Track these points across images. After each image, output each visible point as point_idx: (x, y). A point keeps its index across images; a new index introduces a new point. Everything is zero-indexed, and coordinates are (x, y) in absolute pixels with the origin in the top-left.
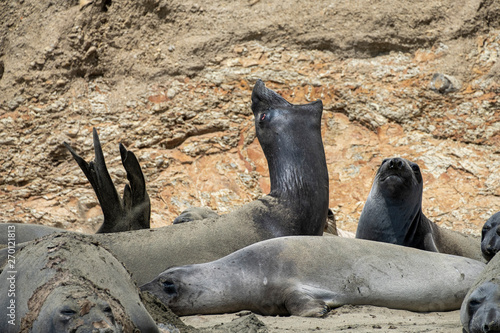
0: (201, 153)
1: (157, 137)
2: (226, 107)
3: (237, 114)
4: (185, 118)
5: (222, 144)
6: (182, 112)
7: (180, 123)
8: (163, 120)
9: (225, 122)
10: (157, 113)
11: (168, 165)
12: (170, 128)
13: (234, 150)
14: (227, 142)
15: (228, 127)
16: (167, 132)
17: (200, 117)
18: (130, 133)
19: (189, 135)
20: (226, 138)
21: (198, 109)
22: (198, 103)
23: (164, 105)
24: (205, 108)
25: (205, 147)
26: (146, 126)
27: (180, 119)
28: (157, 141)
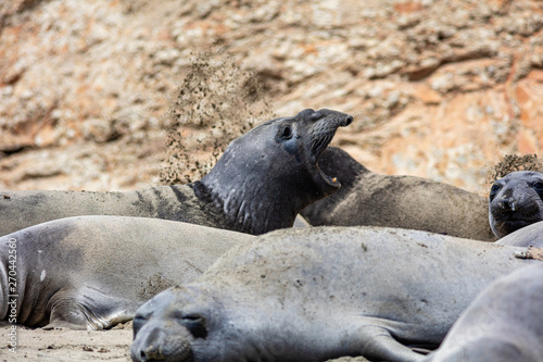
0: (454, 90)
1: (397, 64)
2: (499, 22)
3: (512, 33)
4: (442, 37)
5: (484, 78)
6: (437, 29)
7: (434, 44)
8: (409, 39)
9: (494, 45)
10: (403, 28)
11: (405, 106)
12: (418, 50)
13: (500, 86)
14: (492, 75)
15: (496, 54)
16: (413, 57)
17: (462, 36)
18: (361, 56)
19: (444, 62)
20: (491, 69)
21: (460, 24)
22: (461, 15)
23: (413, 16)
24: (471, 23)
25: (461, 81)
26: (386, 47)
27: (433, 39)
28: (396, 71)
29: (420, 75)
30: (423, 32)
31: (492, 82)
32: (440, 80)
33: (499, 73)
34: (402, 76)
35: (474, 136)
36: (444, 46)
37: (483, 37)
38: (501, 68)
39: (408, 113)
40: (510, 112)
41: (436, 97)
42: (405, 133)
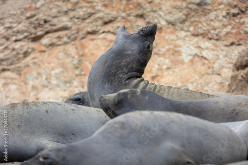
29: (36, 39)
30: (37, 20)
31: (69, 41)
32: (45, 41)
33: (72, 37)
34: (28, 39)
35: (63, 65)
36: (47, 25)
37: (65, 21)
38: (73, 34)
39: (32, 56)
40: (78, 53)
41: (44, 48)
42: (31, 65)
